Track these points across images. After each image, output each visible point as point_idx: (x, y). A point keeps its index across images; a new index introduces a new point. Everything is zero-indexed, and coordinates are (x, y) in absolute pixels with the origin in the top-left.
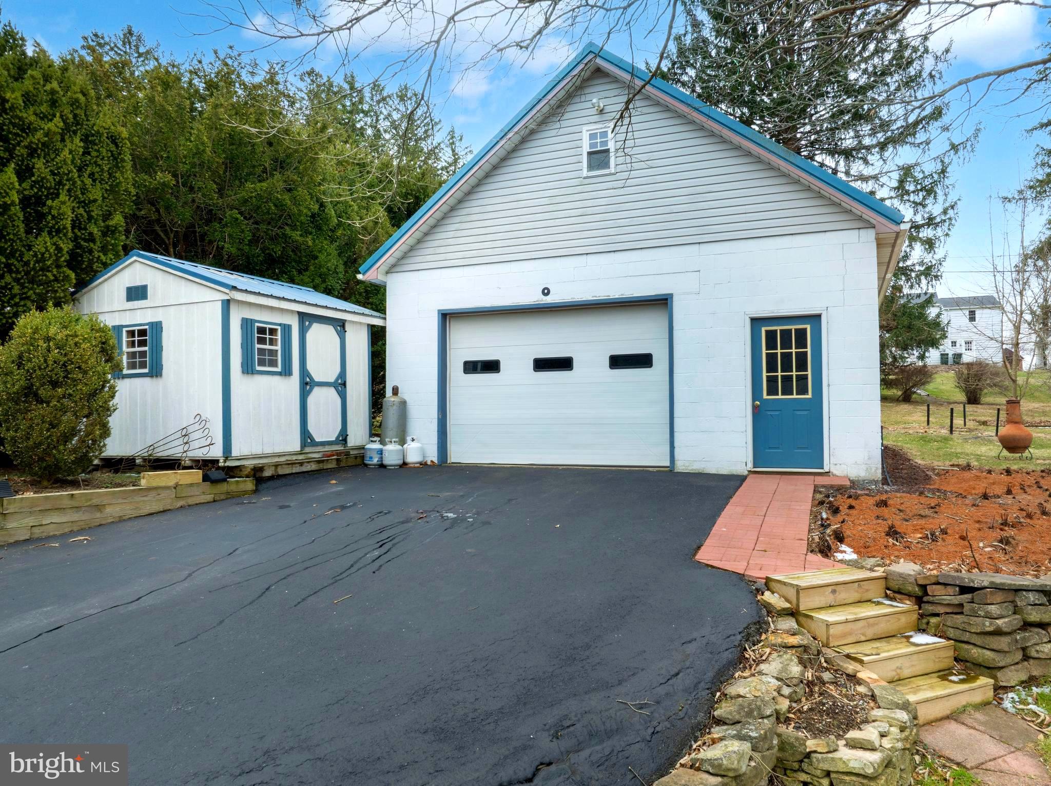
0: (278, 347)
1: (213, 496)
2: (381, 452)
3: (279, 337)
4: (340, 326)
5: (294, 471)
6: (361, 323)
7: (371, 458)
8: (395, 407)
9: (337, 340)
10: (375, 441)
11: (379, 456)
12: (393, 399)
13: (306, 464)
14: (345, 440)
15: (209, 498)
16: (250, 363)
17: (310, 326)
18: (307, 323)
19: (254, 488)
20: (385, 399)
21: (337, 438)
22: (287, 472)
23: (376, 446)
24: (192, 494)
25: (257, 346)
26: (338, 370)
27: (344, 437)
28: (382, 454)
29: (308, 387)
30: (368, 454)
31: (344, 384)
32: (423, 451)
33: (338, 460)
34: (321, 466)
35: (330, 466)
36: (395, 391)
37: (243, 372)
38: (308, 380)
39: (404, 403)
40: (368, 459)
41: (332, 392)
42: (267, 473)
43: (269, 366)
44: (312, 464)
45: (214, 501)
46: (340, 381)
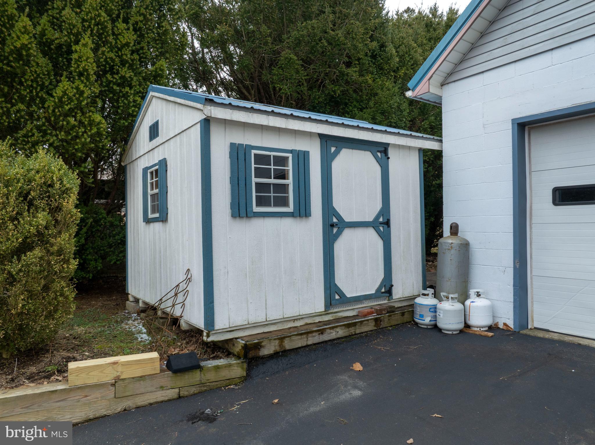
0: (290, 181)
1: (177, 390)
2: (434, 309)
3: (290, 167)
4: (380, 152)
5: (310, 343)
6: (409, 148)
7: (422, 316)
8: (453, 251)
9: (377, 169)
10: (428, 295)
11: (433, 314)
12: (450, 241)
13: (328, 331)
14: (389, 292)
15: (172, 393)
16: (243, 204)
17: (337, 153)
18: (333, 149)
19: (245, 374)
20: (441, 240)
21: (378, 290)
22: (300, 345)
23: (430, 301)
24: (143, 390)
25: (255, 180)
26: (379, 206)
27: (387, 289)
28: (436, 312)
29: (335, 230)
30: (418, 311)
31: (387, 223)
32: (493, 311)
33: (376, 320)
34: (352, 330)
35: (365, 329)
36: (455, 230)
37: (233, 216)
38: (335, 220)
39: (466, 246)
40: (418, 317)
41: (371, 234)
42: (268, 350)
43: (276, 205)
44: (338, 329)
45: (180, 397)
46: (381, 220)
